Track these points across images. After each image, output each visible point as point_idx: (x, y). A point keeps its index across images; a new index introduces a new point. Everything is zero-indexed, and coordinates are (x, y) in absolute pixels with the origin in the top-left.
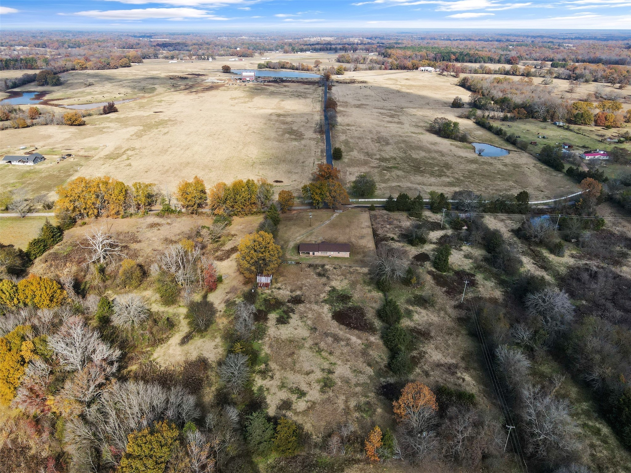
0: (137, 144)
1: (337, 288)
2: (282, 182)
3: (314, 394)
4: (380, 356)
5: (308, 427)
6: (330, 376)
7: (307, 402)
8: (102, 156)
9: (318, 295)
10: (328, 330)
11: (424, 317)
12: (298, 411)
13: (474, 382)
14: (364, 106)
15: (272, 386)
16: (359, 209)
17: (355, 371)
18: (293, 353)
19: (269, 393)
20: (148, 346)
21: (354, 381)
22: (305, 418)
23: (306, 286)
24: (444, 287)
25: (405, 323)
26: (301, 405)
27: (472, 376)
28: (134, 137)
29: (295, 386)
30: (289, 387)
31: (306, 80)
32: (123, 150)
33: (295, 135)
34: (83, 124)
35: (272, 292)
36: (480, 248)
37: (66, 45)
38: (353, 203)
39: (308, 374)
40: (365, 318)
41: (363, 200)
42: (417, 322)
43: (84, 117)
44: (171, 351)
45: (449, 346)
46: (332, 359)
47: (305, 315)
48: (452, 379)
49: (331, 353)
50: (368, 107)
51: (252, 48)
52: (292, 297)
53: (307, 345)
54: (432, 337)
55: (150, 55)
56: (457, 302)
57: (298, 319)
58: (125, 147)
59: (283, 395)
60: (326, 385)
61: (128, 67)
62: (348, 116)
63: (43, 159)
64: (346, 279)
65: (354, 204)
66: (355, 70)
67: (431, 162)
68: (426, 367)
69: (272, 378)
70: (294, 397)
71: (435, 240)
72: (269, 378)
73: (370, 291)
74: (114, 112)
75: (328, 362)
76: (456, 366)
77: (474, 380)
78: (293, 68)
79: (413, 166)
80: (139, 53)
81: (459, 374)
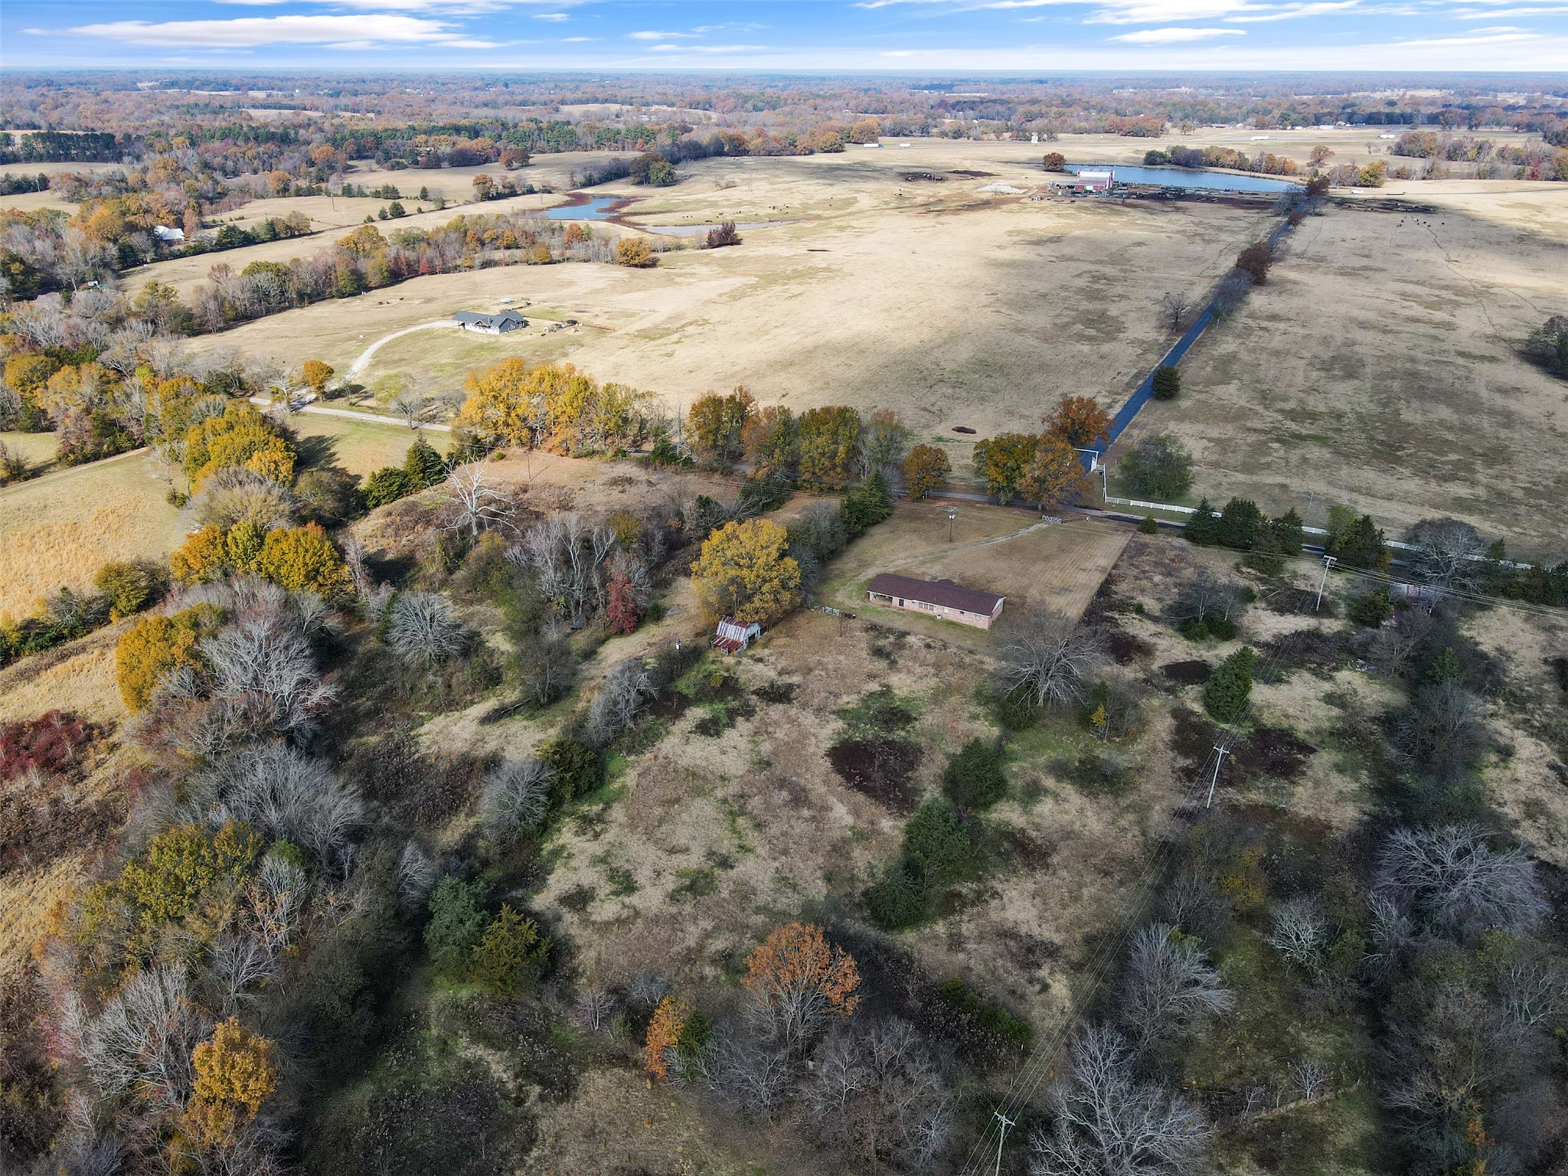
0: (716, 314)
1: (896, 691)
2: (973, 432)
3: (651, 898)
4: (871, 866)
5: (586, 958)
6: (717, 872)
7: (624, 906)
8: (631, 331)
9: (837, 696)
10: (798, 775)
11: (1067, 813)
12: (593, 918)
13: (1068, 1004)
14: (1369, 273)
15: (582, 852)
16: (1113, 524)
17: (786, 879)
18: (678, 800)
19: (565, 865)
20: (426, 708)
21: (761, 900)
22: (595, 937)
23: (825, 669)
24: (1186, 757)
25: (1007, 814)
26: (606, 909)
27: (1074, 990)
28: (724, 298)
29: (627, 866)
30: (614, 865)
31: (1247, 197)
32: (683, 322)
33: (1098, 330)
34: (653, 264)
35: (739, 663)
36: (1396, 686)
37: (749, 106)
38: (1110, 507)
39: (672, 851)
40: (910, 774)
41: (1142, 504)
42: (1037, 820)
43: (665, 251)
44: (455, 729)
45: (1076, 899)
46: (753, 838)
47: (770, 729)
48: (1015, 977)
49: (759, 826)
50: (1378, 276)
51: (1179, 115)
52: (772, 686)
53: (719, 793)
54: (1047, 866)
55: (913, 128)
56: (1194, 803)
57: (745, 733)
58: (691, 316)
59: (589, 877)
60: (691, 888)
61: (837, 151)
62: (1292, 293)
63: (526, 324)
64: (936, 675)
65: (1111, 509)
66: (1429, 175)
67: (1450, 437)
68: (967, 929)
69: (597, 836)
70: (605, 888)
71: (1266, 637)
72: (590, 835)
73: (974, 717)
74: (732, 244)
75: (737, 842)
76: (1052, 951)
77: (1074, 998)
78: (1241, 165)
79: (1382, 443)
80: (888, 122)
81: (1043, 973)
